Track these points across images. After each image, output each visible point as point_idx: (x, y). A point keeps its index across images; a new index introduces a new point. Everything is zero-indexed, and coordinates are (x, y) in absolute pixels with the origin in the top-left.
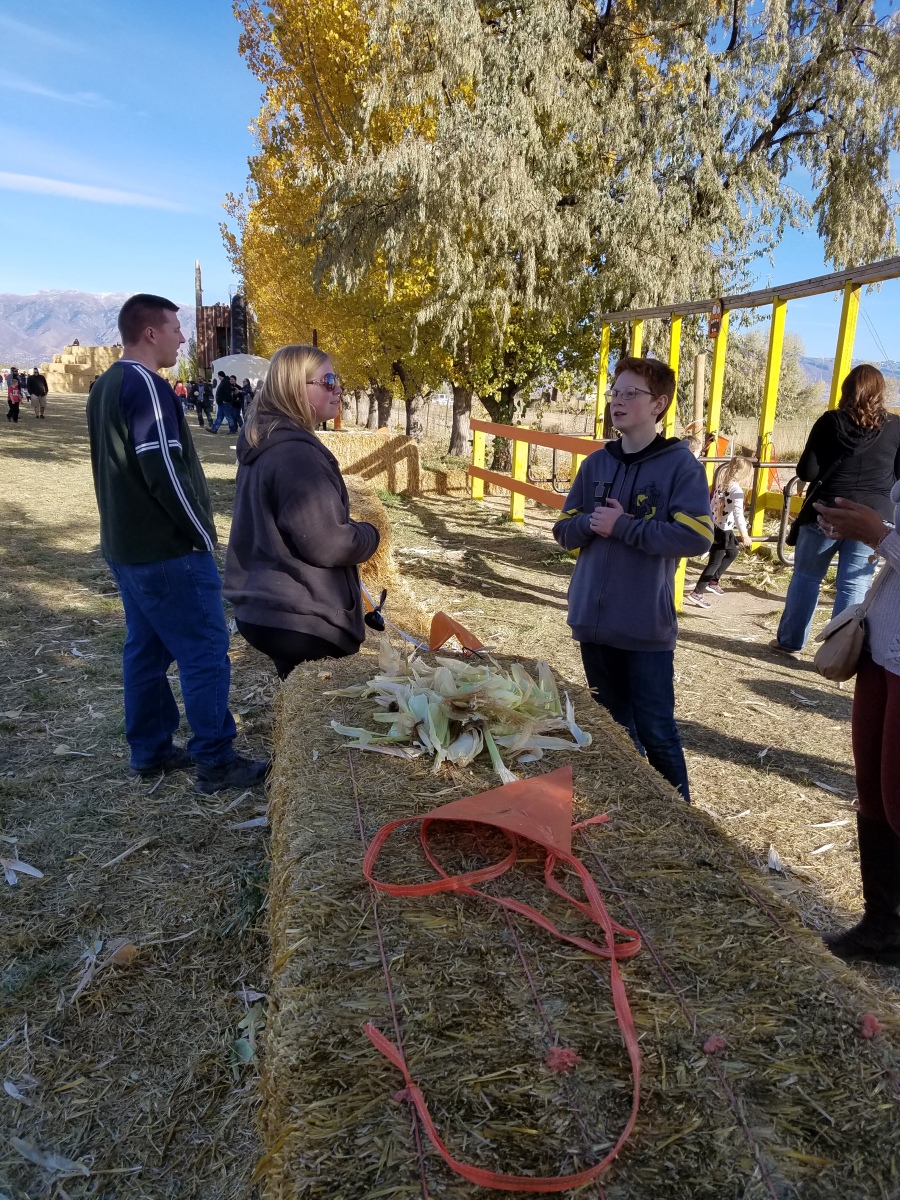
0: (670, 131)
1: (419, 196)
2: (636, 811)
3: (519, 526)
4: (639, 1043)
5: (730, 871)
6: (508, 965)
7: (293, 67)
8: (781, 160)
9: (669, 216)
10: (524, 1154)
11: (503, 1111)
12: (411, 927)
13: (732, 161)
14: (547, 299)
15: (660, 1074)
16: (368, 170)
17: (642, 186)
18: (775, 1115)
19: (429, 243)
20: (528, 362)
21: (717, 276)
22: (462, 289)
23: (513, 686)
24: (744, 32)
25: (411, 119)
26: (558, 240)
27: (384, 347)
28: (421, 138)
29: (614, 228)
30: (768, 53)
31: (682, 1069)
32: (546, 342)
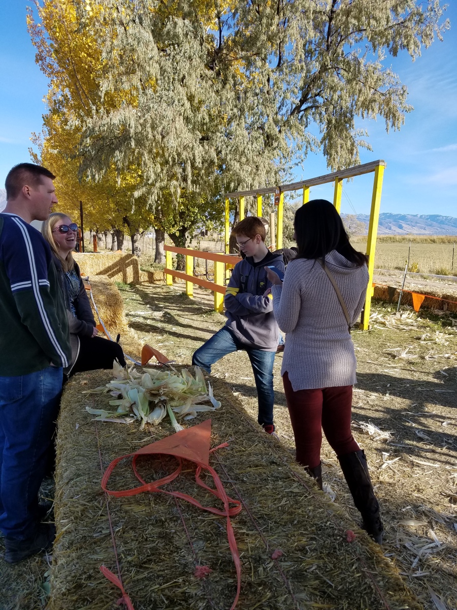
0: (252, 105)
1: (131, 135)
2: (241, 439)
3: (191, 298)
4: (240, 558)
5: (285, 465)
6: (176, 526)
7: (64, 70)
8: (305, 120)
9: (254, 146)
11: (172, 603)
12: (126, 512)
13: (282, 120)
14: (198, 186)
15: (251, 573)
16: (104, 122)
17: (240, 131)
18: (307, 586)
19: (137, 158)
20: (191, 217)
21: (278, 175)
22: (156, 181)
23: (182, 380)
24: (284, 58)
25: (125, 96)
26: (201, 158)
27: (118, 209)
28: (130, 106)
29: (228, 152)
30: (296, 69)
31: (261, 569)
32: (199, 207)
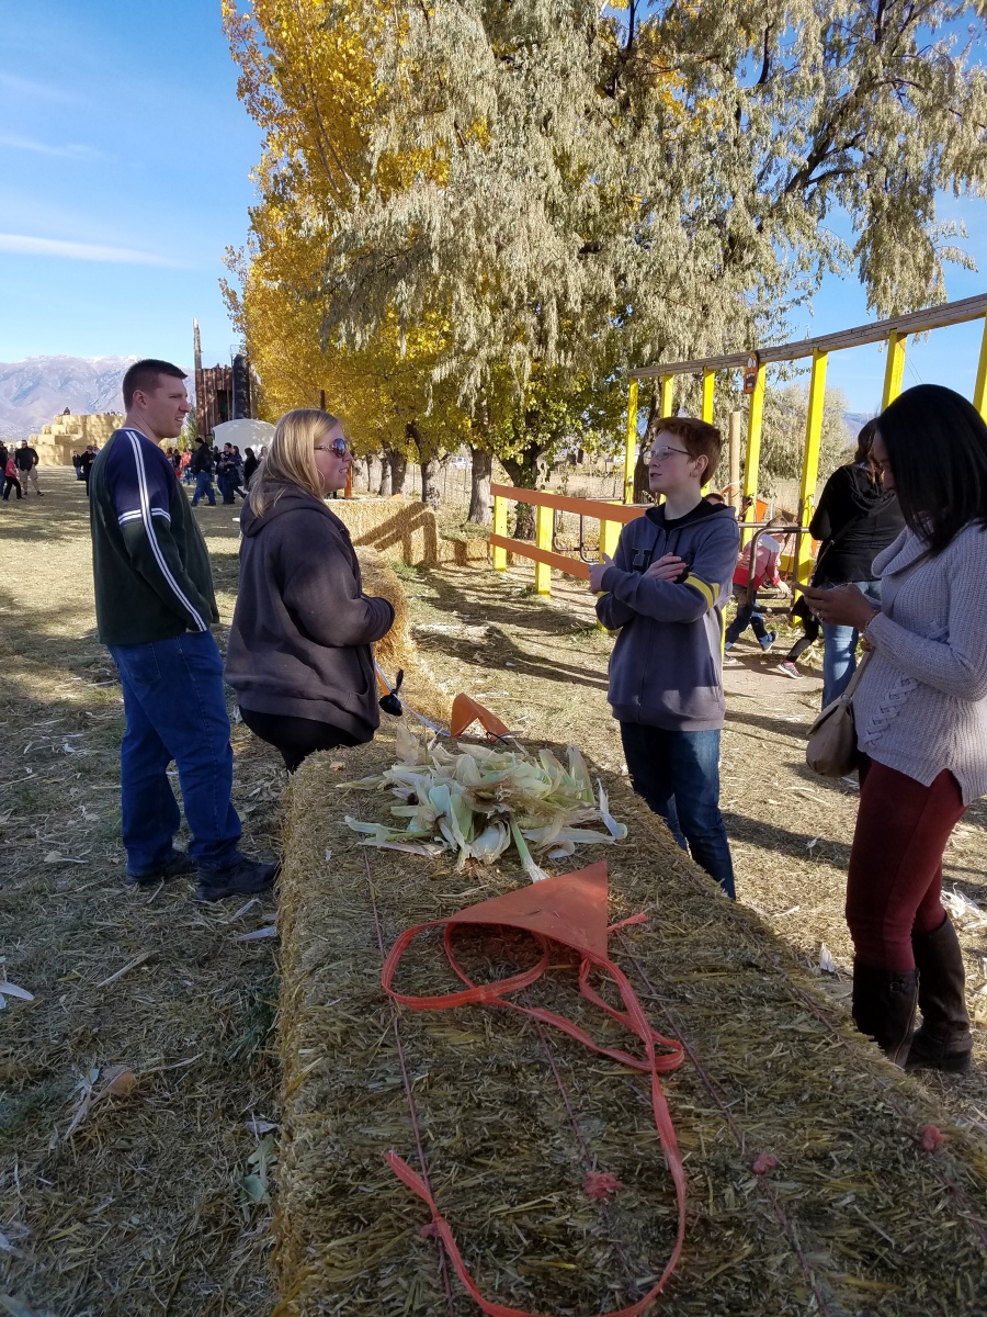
0: (698, 172)
1: (432, 246)
2: (676, 909)
3: (546, 599)
4: (684, 1164)
5: (778, 973)
6: (541, 1082)
7: (295, 111)
8: (818, 201)
9: (699, 263)
10: (563, 1291)
11: (538, 1245)
12: (435, 1043)
13: (766, 203)
14: (570, 354)
15: (708, 1198)
16: (377, 219)
17: (670, 231)
18: (832, 1238)
19: (443, 295)
20: (552, 422)
21: (752, 326)
22: (480, 344)
23: (542, 773)
24: (776, 64)
25: (422, 162)
26: (580, 291)
27: (396, 408)
28: (433, 183)
29: (641, 277)
30: (803, 86)
31: (729, 1191)
32: (570, 400)
